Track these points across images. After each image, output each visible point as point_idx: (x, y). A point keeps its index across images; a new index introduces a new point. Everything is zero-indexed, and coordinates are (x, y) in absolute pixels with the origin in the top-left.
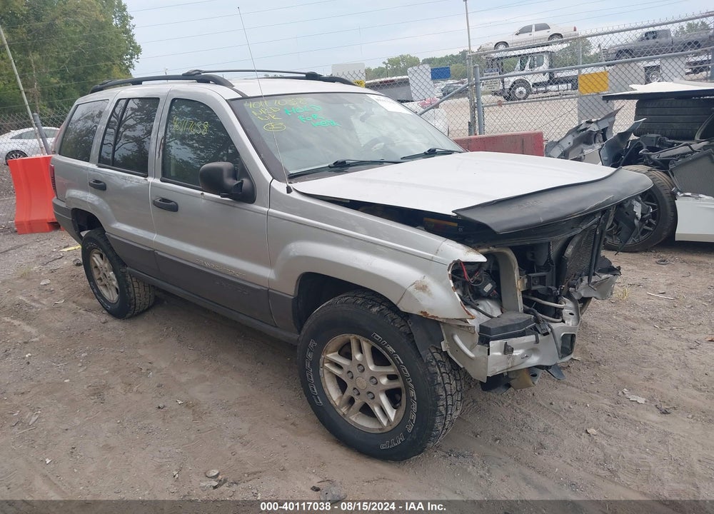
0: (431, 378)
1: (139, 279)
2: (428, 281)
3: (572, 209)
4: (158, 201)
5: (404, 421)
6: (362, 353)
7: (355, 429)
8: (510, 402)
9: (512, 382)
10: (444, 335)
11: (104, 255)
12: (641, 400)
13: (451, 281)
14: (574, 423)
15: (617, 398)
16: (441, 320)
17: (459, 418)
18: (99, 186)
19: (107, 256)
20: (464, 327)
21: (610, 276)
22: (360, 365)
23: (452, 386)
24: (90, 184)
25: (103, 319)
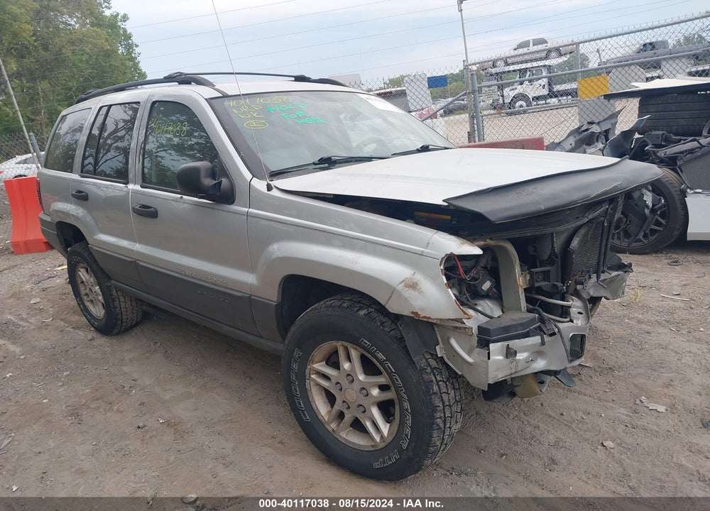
0: (426, 387)
1: (125, 293)
2: (419, 277)
3: (576, 196)
4: (137, 207)
5: (398, 436)
6: (350, 362)
7: (346, 446)
8: (516, 413)
9: (517, 390)
10: (439, 339)
11: (89, 269)
12: (662, 409)
13: (444, 277)
14: (588, 435)
15: (634, 407)
16: (435, 322)
17: (460, 432)
18: (81, 197)
19: (91, 270)
20: (460, 328)
21: (620, 273)
22: (349, 375)
23: (451, 396)
24: (73, 195)
25: (90, 337)
